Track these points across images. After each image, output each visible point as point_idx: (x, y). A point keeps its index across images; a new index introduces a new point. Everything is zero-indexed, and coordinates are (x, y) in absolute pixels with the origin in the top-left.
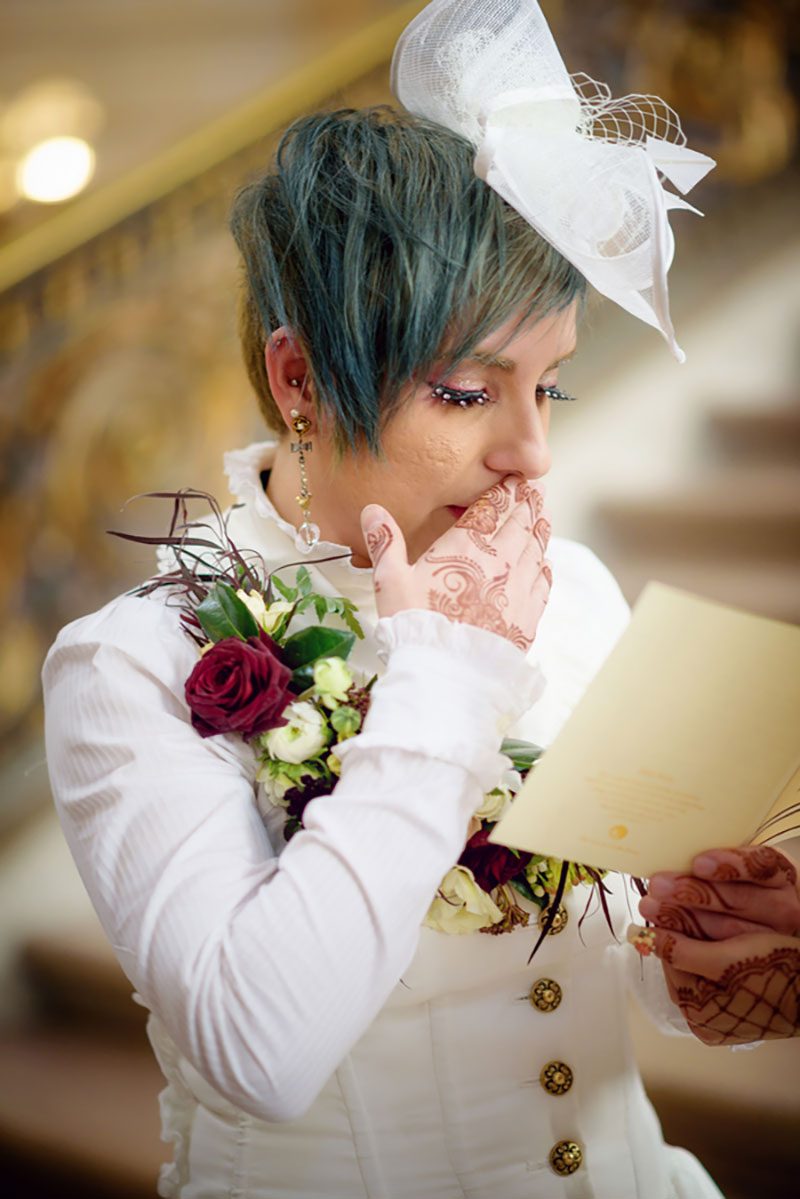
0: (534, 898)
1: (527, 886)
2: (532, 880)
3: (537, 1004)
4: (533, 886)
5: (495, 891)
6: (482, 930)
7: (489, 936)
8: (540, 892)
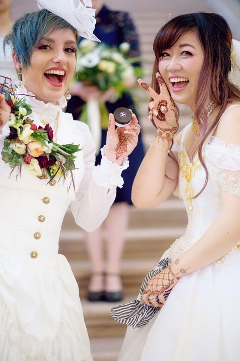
0: (50, 175)
1: (50, 172)
2: (51, 171)
3: (43, 201)
4: (51, 173)
5: (43, 169)
6: (38, 177)
7: (39, 179)
8: (52, 174)
